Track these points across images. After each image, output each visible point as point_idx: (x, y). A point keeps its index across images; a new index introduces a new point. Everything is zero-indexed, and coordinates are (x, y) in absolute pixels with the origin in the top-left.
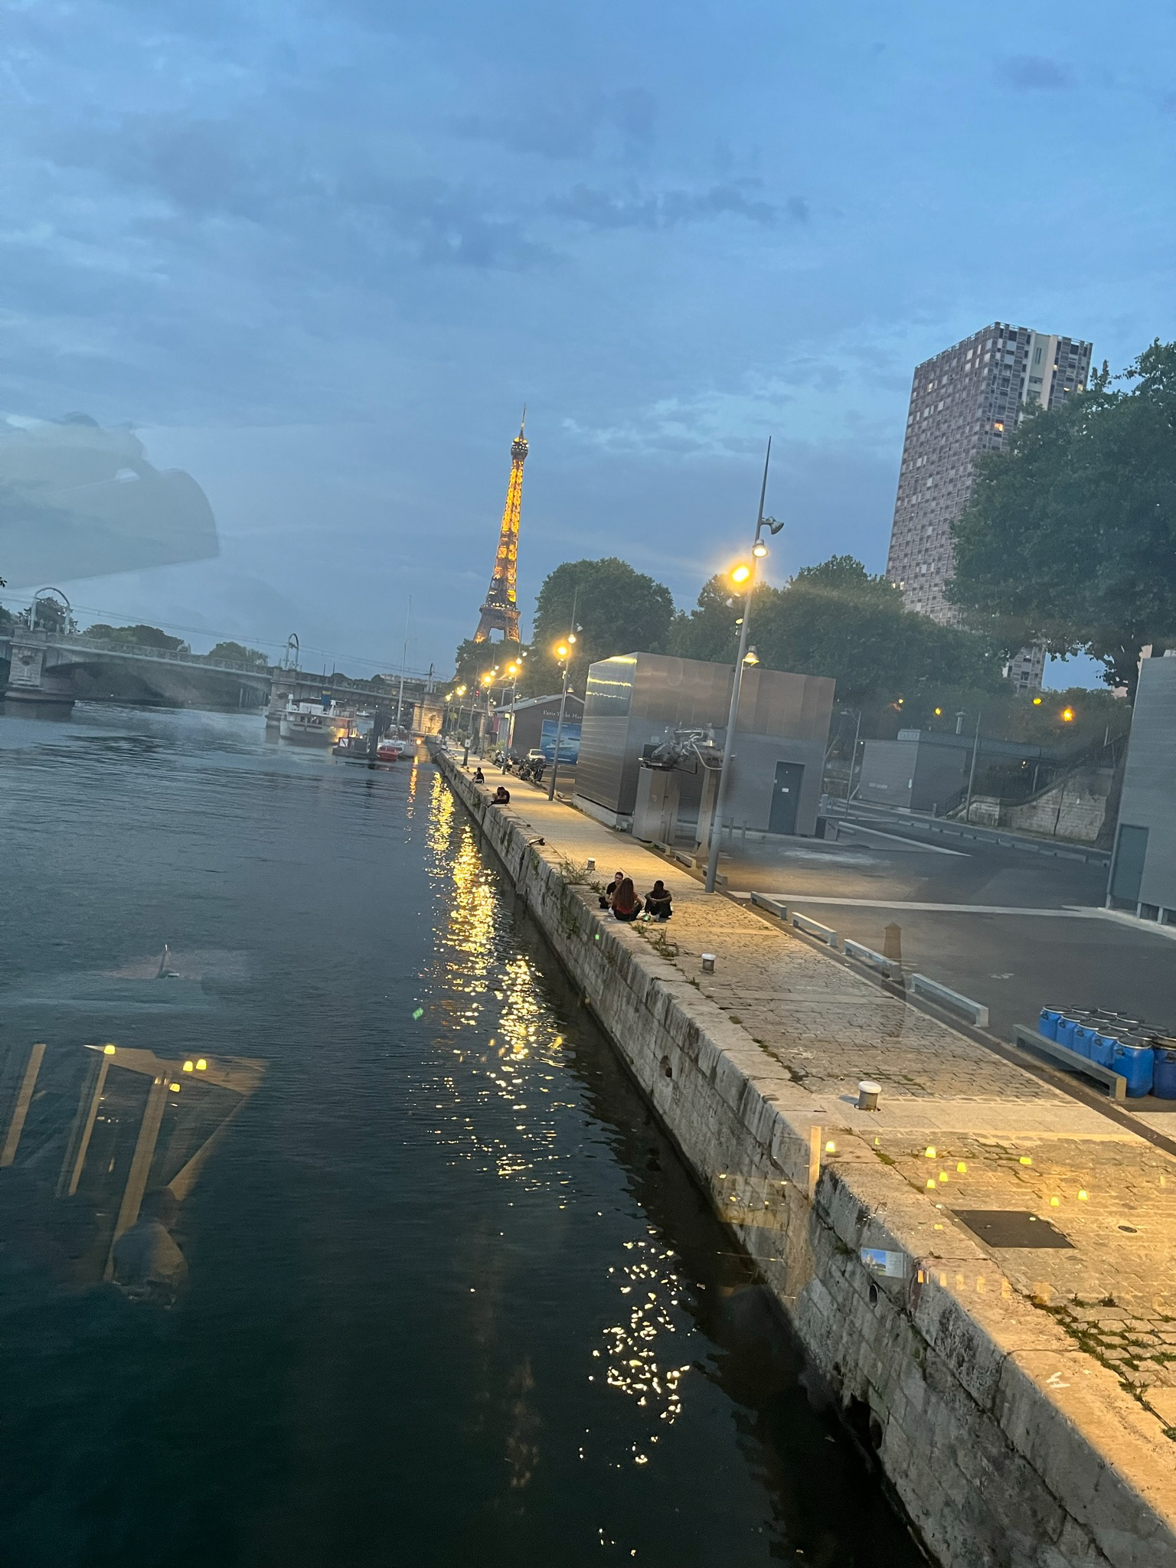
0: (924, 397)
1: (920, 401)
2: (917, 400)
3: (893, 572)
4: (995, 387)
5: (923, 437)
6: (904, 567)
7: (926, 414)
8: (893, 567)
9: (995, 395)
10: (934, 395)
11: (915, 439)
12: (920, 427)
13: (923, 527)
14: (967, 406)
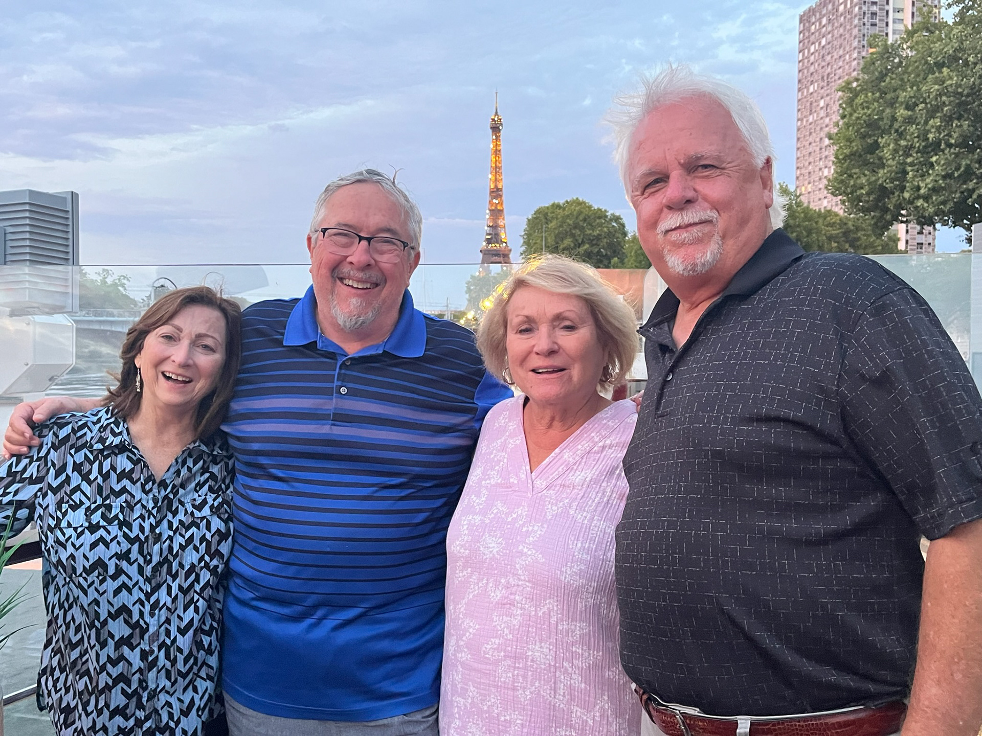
0: (809, 37)
1: (806, 41)
2: (804, 40)
3: (801, 178)
4: (866, 20)
5: (812, 69)
6: (810, 173)
7: (812, 49)
8: (801, 174)
9: (866, 27)
10: (817, 34)
11: (806, 71)
12: (808, 61)
13: (821, 139)
14: (845, 39)
